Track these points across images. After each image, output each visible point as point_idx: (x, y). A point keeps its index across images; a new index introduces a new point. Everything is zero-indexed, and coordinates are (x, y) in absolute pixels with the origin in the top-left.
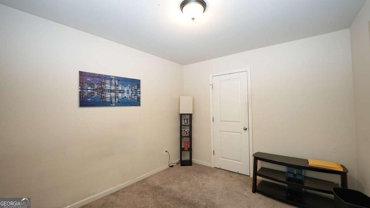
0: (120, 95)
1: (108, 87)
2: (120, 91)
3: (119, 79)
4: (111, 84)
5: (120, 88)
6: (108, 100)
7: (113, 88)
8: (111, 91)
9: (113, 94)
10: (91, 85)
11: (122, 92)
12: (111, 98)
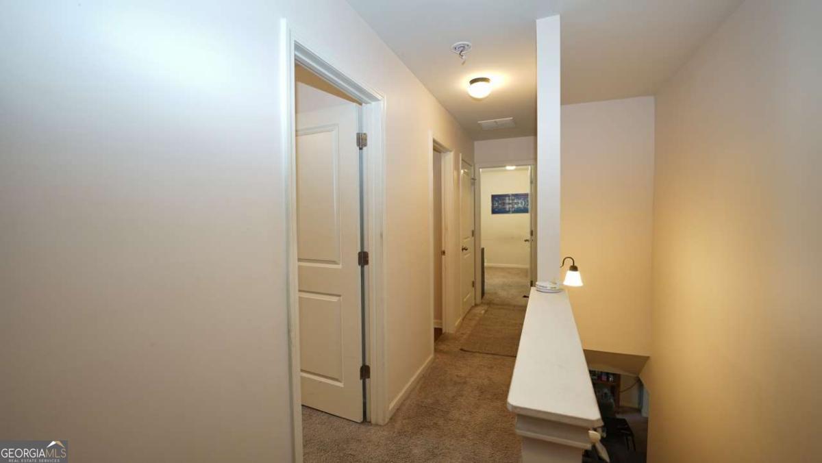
0: (516, 206)
1: (507, 201)
2: (516, 203)
3: (513, 195)
4: (509, 200)
5: (515, 201)
6: (507, 210)
7: (511, 202)
8: (509, 204)
9: (511, 206)
10: (497, 201)
11: (517, 203)
12: (509, 208)
